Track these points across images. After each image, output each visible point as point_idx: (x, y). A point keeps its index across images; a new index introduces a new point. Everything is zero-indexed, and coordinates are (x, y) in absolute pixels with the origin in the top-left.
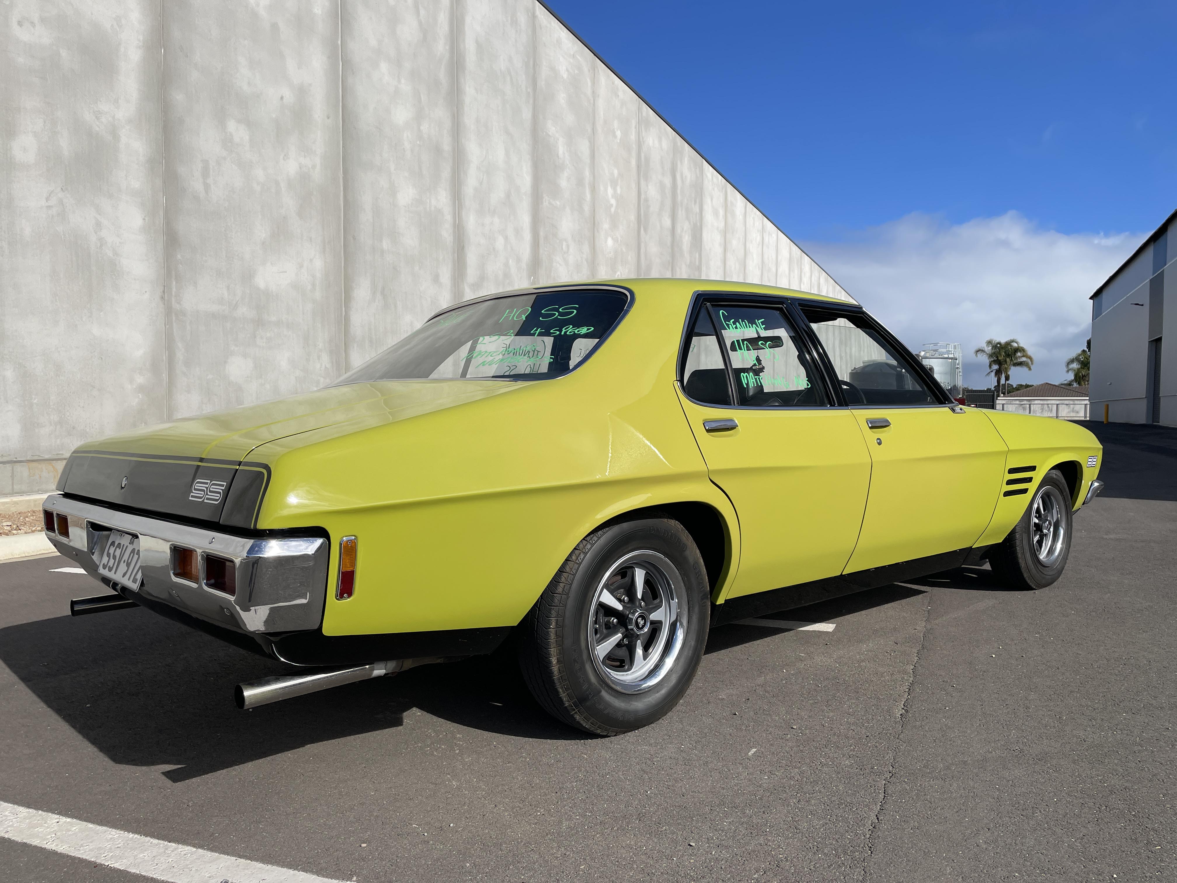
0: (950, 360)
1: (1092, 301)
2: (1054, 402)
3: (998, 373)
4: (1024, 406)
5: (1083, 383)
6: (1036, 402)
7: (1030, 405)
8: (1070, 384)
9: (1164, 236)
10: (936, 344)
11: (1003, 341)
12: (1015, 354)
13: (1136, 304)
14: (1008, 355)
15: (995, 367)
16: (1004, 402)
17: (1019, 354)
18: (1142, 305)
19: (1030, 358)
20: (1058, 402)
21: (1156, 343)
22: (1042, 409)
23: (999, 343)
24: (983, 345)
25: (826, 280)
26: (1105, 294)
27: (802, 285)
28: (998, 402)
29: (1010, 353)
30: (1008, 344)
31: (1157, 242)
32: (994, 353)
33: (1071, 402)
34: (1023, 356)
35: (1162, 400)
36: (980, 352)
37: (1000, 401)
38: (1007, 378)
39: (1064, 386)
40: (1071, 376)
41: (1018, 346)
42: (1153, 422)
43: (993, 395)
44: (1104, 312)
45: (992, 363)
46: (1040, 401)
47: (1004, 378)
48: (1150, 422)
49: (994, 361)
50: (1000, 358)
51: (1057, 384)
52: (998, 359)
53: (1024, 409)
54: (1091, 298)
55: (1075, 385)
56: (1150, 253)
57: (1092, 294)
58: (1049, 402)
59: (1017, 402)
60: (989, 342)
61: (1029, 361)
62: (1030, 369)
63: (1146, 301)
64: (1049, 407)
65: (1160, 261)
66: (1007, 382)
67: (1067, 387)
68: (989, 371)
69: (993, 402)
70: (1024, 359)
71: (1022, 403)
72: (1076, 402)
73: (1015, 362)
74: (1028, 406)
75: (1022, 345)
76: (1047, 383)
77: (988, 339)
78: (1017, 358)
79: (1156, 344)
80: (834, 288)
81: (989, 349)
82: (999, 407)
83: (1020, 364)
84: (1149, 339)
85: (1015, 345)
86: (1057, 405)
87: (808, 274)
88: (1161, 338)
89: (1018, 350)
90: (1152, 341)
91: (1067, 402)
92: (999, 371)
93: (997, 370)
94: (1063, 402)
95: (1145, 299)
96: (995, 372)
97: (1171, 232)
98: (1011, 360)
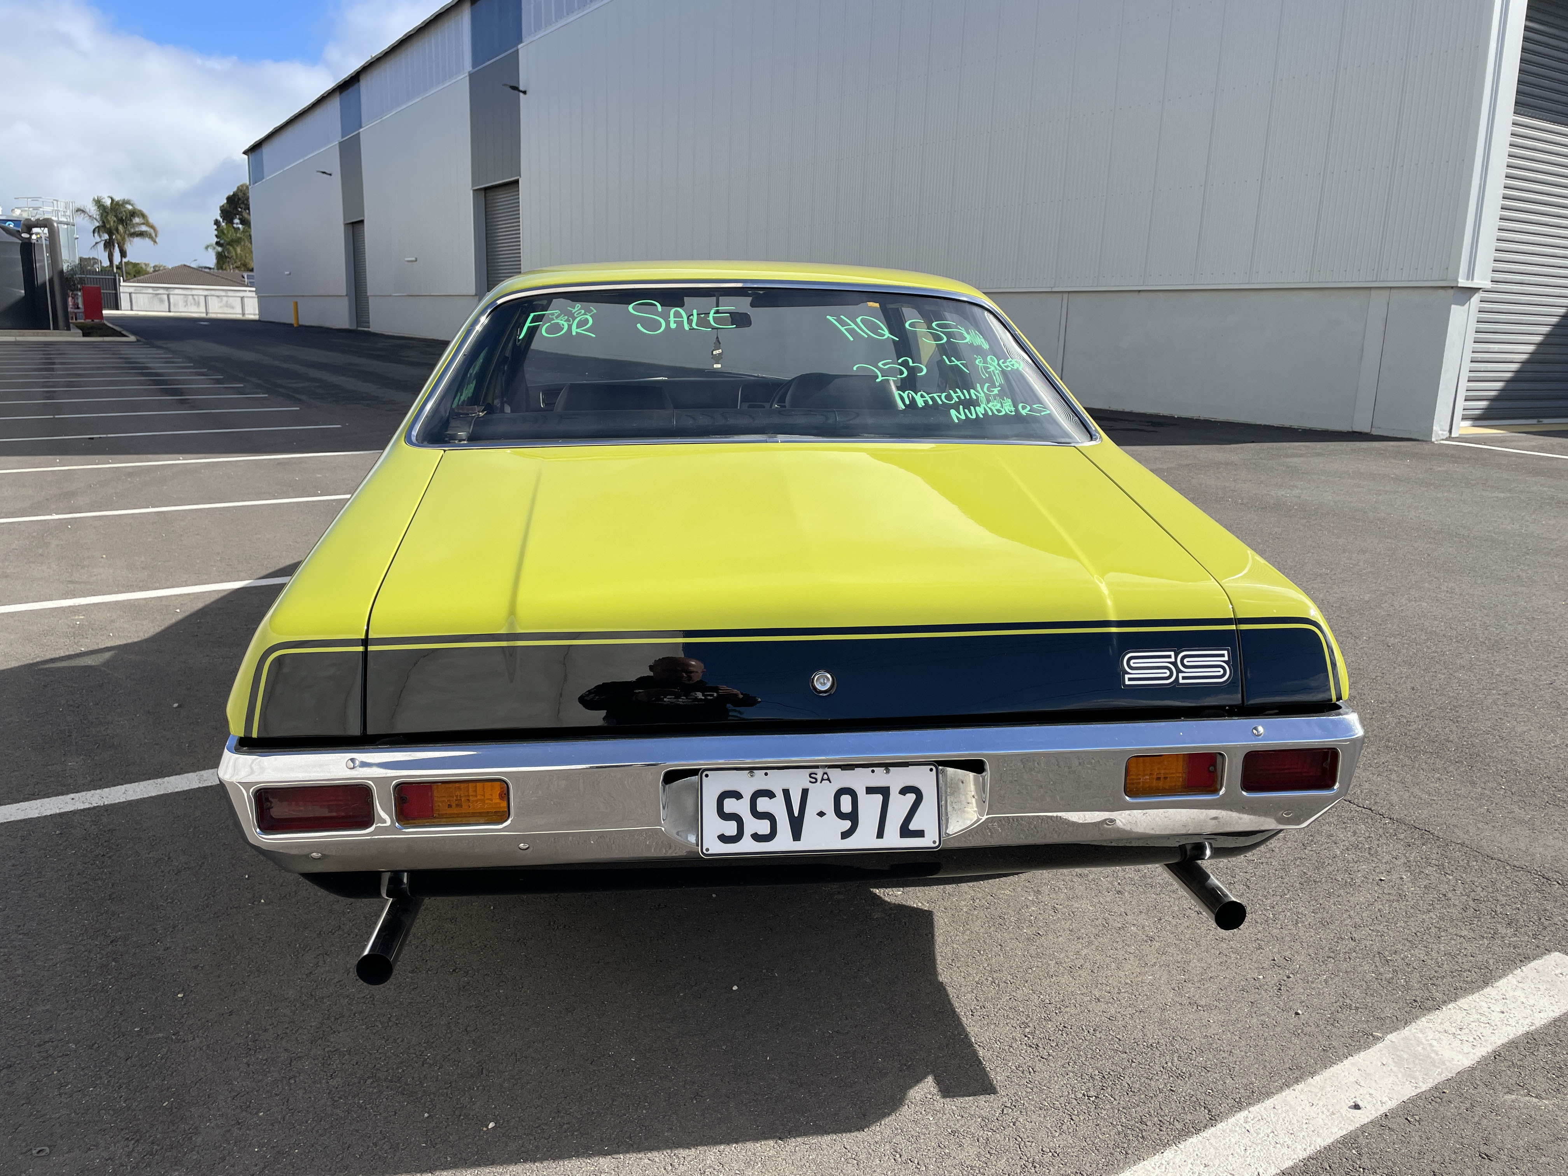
0: (66, 226)
1: (246, 157)
2: (201, 292)
3: (109, 245)
4: (159, 296)
5: (229, 267)
6: (177, 291)
7: (168, 295)
8: (212, 268)
9: (355, 86)
11: (114, 200)
12: (131, 220)
13: (322, 172)
14: (121, 221)
15: (104, 236)
16: (131, 290)
17: (137, 220)
18: (330, 175)
19: (152, 227)
20: (206, 293)
21: (355, 227)
22: (186, 302)
23: (109, 203)
24: (86, 204)
26: (266, 150)
28: (122, 289)
29: (124, 218)
30: (120, 204)
31: (345, 92)
32: (100, 215)
33: (223, 293)
34: (143, 224)
35: (370, 299)
37: (125, 288)
38: (123, 254)
39: (204, 270)
41: (135, 209)
42: (357, 327)
43: (113, 279)
44: (268, 176)
45: (99, 230)
46: (180, 290)
47: (119, 254)
48: (354, 327)
49: (101, 227)
50: (109, 225)
51: (197, 267)
52: (106, 225)
53: (161, 301)
54: (245, 153)
55: (219, 269)
56: (335, 104)
57: (247, 147)
58: (194, 292)
59: (150, 291)
60: (95, 201)
61: (152, 231)
62: (154, 242)
63: (335, 169)
64: (194, 299)
65: (352, 120)
66: (124, 260)
67: (215, 272)
68: (96, 240)
69: (116, 289)
70: (144, 228)
71: (157, 292)
72: (230, 294)
73: (132, 230)
74: (165, 297)
75: (139, 207)
76: (185, 265)
78: (133, 226)
79: (354, 229)
81: (94, 210)
82: (124, 297)
83: (141, 234)
84: (344, 220)
85: (130, 207)
86: (206, 296)
88: (362, 222)
89: (133, 214)
90: (348, 224)
91: (217, 293)
92: (109, 243)
93: (106, 240)
94: (213, 293)
95: (335, 166)
96: (104, 244)
97: (365, 84)
98: (125, 228)
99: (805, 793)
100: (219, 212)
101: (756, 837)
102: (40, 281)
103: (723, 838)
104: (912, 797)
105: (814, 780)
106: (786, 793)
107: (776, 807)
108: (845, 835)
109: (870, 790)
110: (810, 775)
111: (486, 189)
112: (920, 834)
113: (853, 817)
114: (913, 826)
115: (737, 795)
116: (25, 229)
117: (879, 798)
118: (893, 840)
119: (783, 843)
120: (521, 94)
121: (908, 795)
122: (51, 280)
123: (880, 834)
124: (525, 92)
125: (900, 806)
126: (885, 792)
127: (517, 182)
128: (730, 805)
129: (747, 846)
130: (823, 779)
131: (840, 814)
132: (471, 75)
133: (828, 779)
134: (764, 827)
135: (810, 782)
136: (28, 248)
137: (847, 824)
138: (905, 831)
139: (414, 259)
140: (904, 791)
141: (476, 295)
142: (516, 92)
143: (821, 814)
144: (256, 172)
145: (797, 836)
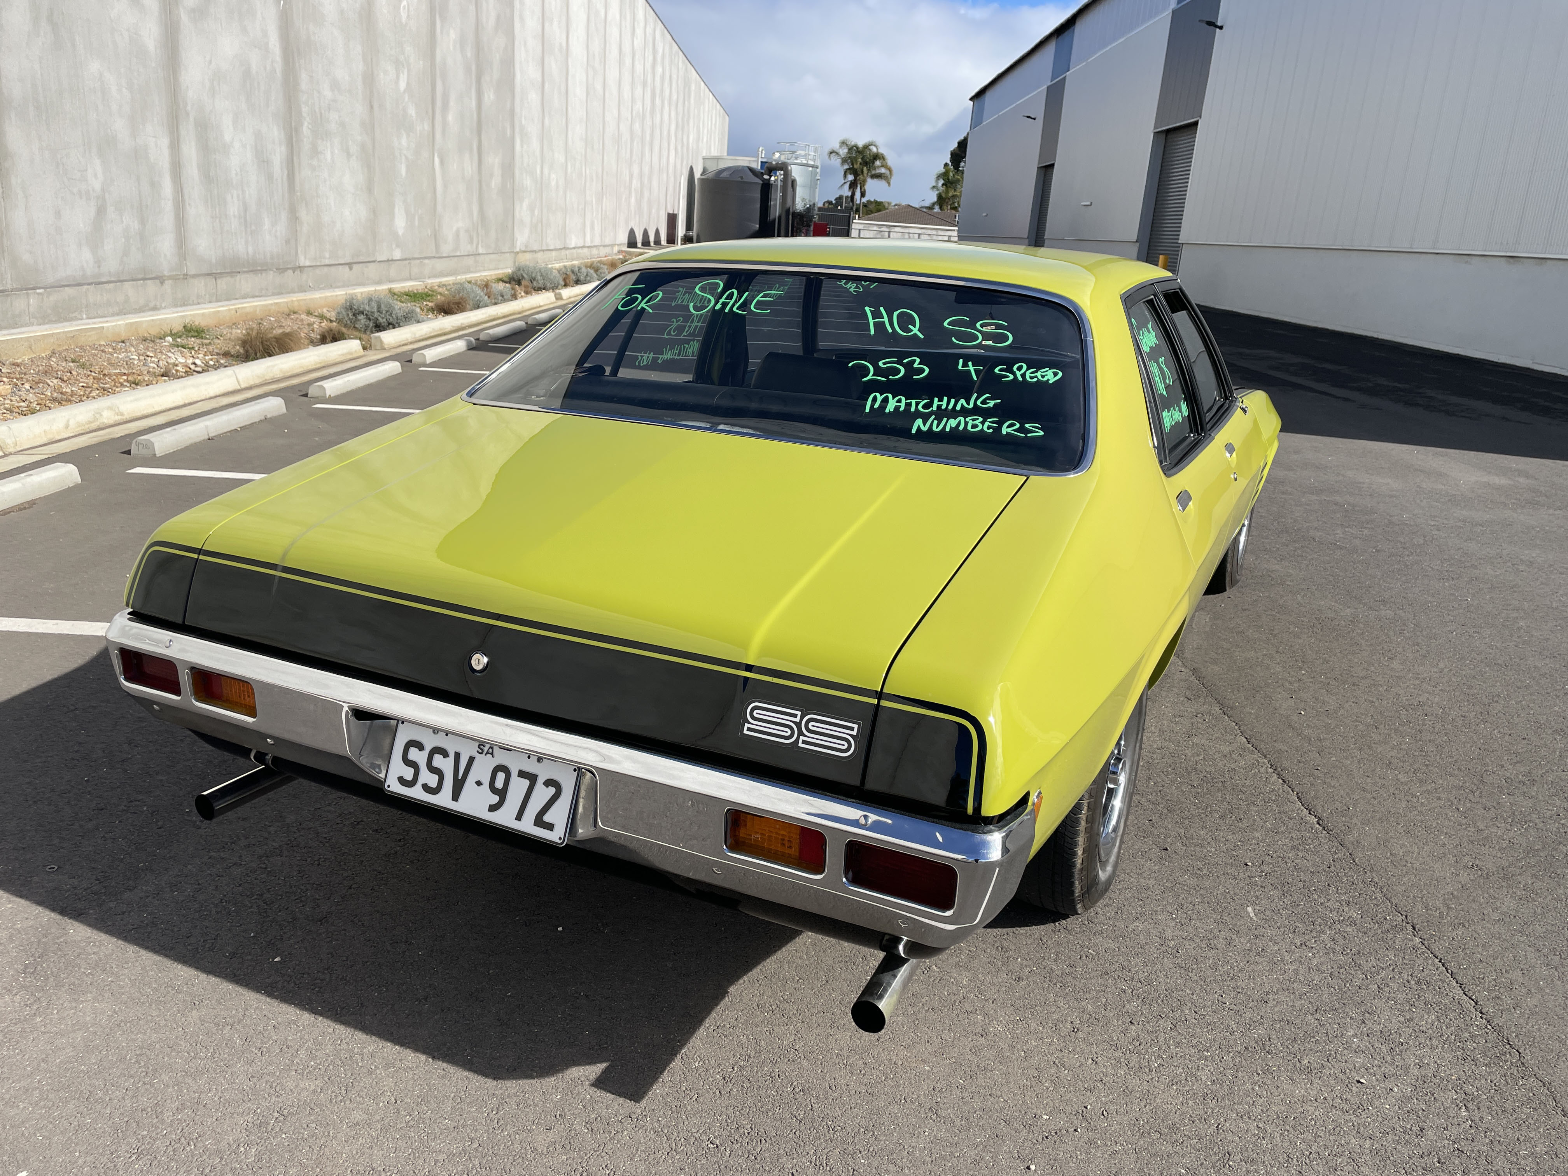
0: (811, 169)
1: (972, 103)
3: (853, 185)
5: (945, 207)
6: (897, 229)
7: (889, 232)
8: (931, 208)
9: (1071, 30)
10: (792, 144)
11: (861, 144)
12: (874, 163)
13: (1029, 117)
14: (865, 163)
15: (851, 177)
16: (861, 227)
17: (878, 163)
18: (1035, 119)
19: (890, 169)
20: (920, 231)
21: (1046, 170)
22: (903, 239)
23: (856, 146)
24: (836, 146)
25: (663, 35)
26: (988, 95)
27: (635, 39)
28: (854, 226)
29: (868, 160)
30: (866, 147)
31: (1060, 37)
32: (849, 157)
33: (934, 232)
34: (882, 166)
35: (1046, 242)
36: (834, 154)
37: (857, 224)
38: (863, 195)
39: (925, 210)
40: (933, 197)
41: (878, 152)
43: (850, 217)
44: (987, 121)
45: (848, 171)
46: (900, 228)
47: (860, 194)
49: (849, 169)
50: (855, 167)
51: (917, 206)
52: (853, 167)
53: (883, 238)
54: (971, 99)
55: (937, 209)
56: (1050, 49)
57: (973, 94)
58: (911, 230)
59: (875, 228)
60: (843, 143)
61: (888, 172)
62: (889, 184)
63: (1040, 113)
64: (910, 237)
65: (1062, 64)
66: (863, 198)
67: (929, 212)
68: (843, 182)
69: (849, 226)
70: (883, 170)
71: (882, 229)
72: (940, 233)
73: (873, 172)
75: (882, 150)
76: (909, 205)
77: (842, 138)
78: (875, 168)
79: (1045, 172)
80: (671, 47)
81: (843, 152)
82: (854, 233)
83: (879, 176)
84: (1038, 164)
85: (874, 150)
86: (919, 235)
87: (642, 24)
88: (1052, 165)
89: (877, 157)
90: (1041, 167)
91: (929, 232)
92: (854, 183)
93: (851, 181)
94: (925, 231)
95: (1039, 112)
96: (850, 185)
97: (1080, 27)
98: (869, 170)
99: (471, 760)
100: (950, 156)
101: (426, 788)
102: (772, 217)
103: (402, 780)
104: (552, 790)
105: (481, 751)
106: (457, 755)
107: (445, 764)
108: (493, 808)
109: (522, 774)
110: (479, 745)
111: (1168, 132)
112: (550, 827)
113: (502, 794)
114: (547, 818)
115: (420, 746)
116: (767, 172)
117: (526, 783)
118: (527, 826)
119: (443, 800)
120: (1218, 30)
121: (550, 788)
122: (780, 217)
123: (519, 817)
124: (1221, 28)
125: (542, 794)
126: (532, 778)
127: (1196, 124)
128: (414, 754)
129: (416, 793)
130: (487, 753)
131: (493, 789)
132: (1173, 12)
133: (492, 754)
134: (432, 780)
135: (478, 752)
136: (766, 187)
137: (495, 799)
138: (539, 821)
139: (1088, 203)
140: (549, 783)
141: (1137, 241)
142: (1212, 28)
143: (479, 783)
144: (977, 118)
145: (455, 797)
